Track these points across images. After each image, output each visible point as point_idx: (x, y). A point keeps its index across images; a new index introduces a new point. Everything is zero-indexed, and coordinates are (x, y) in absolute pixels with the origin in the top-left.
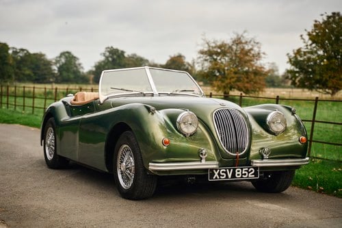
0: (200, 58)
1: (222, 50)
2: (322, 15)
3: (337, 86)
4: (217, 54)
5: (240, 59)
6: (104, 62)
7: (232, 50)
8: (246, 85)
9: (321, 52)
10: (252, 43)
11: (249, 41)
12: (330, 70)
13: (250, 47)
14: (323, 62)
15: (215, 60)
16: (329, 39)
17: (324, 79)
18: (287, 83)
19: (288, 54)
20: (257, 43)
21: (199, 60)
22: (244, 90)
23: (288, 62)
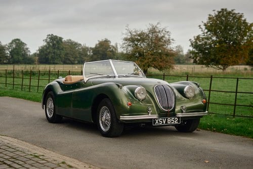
0: (125, 44)
1: (141, 38)
2: (214, 10)
3: (227, 63)
4: (138, 40)
5: (155, 44)
6: (46, 46)
7: (149, 37)
8: (160, 64)
9: (214, 38)
10: (164, 32)
11: (161, 30)
12: (222, 51)
13: (162, 35)
14: (216, 45)
15: (136, 45)
16: (220, 28)
17: (217, 58)
18: (190, 60)
19: (190, 40)
20: (168, 32)
21: (124, 46)
22: (159, 68)
23: (190, 46)
